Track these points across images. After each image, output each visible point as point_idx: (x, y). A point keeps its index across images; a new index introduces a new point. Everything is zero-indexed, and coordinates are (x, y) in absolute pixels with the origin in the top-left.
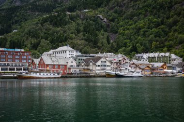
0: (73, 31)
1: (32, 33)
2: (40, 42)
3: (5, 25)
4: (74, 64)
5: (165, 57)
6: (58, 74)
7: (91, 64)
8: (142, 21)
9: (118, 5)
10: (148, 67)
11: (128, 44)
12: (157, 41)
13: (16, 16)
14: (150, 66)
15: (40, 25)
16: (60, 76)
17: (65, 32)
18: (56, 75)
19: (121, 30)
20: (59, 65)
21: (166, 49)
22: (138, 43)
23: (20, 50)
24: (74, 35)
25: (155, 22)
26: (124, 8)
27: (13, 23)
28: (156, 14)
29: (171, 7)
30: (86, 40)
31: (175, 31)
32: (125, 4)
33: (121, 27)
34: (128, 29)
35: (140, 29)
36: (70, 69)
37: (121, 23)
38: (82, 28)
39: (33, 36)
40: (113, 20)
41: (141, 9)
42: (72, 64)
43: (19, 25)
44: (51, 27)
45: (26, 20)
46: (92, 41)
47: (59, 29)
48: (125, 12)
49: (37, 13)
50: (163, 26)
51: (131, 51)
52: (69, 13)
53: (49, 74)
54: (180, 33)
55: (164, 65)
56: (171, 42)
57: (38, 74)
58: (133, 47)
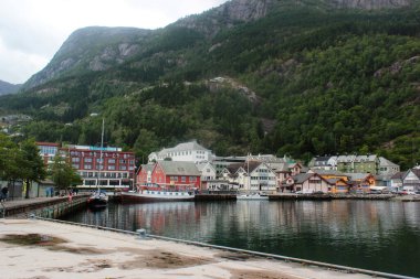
0: (195, 114)
1: (125, 117)
2: (139, 133)
3: (76, 104)
4: (213, 174)
5: (368, 162)
6: (190, 194)
7: (241, 174)
8: (320, 98)
9: (275, 69)
10: (342, 180)
11: (296, 139)
12: (349, 133)
13: (94, 87)
14: (345, 179)
15: (138, 104)
16: (193, 196)
17: (182, 115)
18: (187, 195)
19: (281, 113)
20: (187, 177)
21: (365, 147)
22: (313, 135)
23: (115, 149)
24: (198, 123)
25: (344, 98)
26: (286, 74)
27: (89, 101)
28: (343, 85)
29: (372, 73)
30: (219, 131)
31: (381, 115)
32: (287, 67)
33: (283, 107)
34: (295, 112)
35: (316, 111)
36: (205, 182)
37: (282, 101)
38: (212, 110)
39: (126, 124)
40: (267, 96)
41: (318, 76)
42: (209, 175)
43: (100, 104)
44: (157, 107)
45: (112, 95)
46: (230, 132)
47: (171, 111)
48: (288, 82)
49: (131, 83)
50: (357, 107)
51: (302, 150)
52: (188, 83)
53: (174, 193)
54: (390, 119)
55: (369, 177)
56: (374, 135)
57: (156, 193)
58: (306, 143)
